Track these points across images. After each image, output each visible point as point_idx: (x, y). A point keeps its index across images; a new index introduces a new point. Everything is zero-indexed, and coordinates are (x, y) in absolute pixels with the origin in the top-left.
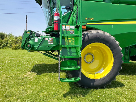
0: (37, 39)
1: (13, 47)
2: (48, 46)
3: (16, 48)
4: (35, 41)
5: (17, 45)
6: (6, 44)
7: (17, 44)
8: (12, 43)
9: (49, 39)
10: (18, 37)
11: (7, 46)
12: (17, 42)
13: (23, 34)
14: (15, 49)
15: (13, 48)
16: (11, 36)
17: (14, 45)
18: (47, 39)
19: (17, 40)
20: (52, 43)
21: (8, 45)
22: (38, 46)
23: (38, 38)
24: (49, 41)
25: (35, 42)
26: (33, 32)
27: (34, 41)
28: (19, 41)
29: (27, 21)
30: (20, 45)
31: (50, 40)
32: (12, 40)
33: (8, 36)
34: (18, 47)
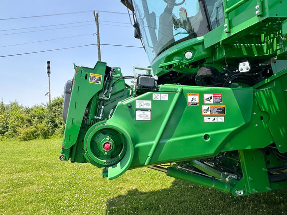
0: (147, 104)
1: (22, 135)
2: (206, 137)
3: (29, 137)
4: (138, 113)
5: (32, 129)
6: (3, 129)
7: (31, 127)
8: (17, 126)
9: (206, 96)
10: (32, 109)
11: (4, 132)
12: (29, 121)
13: (69, 86)
14: (25, 140)
15: (21, 137)
16: (15, 107)
17: (23, 131)
18: (197, 99)
19: (31, 117)
20: (221, 119)
21: (7, 131)
22: (155, 143)
23: (149, 98)
24: (205, 107)
25: (138, 118)
26: (115, 71)
27: (134, 116)
28: (36, 119)
29: (49, 72)
30: (38, 129)
31: (212, 101)
32: (17, 117)
33: (8, 109)
34: (33, 133)
